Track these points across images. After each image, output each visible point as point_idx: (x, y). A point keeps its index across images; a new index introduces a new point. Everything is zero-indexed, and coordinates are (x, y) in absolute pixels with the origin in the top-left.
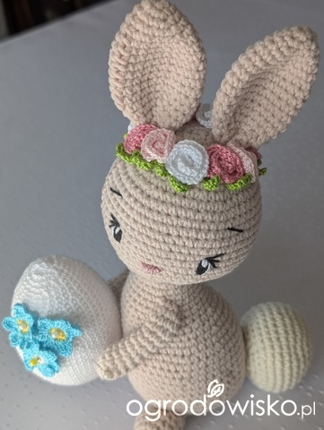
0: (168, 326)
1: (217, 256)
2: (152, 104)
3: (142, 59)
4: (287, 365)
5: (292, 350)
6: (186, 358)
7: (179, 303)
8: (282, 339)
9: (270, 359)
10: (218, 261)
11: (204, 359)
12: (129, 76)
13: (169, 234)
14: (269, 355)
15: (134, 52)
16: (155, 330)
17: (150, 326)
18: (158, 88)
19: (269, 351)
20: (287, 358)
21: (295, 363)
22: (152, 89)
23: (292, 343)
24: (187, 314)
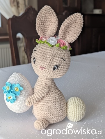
0: (45, 90)
1: (58, 65)
2: (45, 32)
3: (43, 19)
4: (78, 109)
5: (79, 105)
6: (50, 101)
7: (49, 85)
8: (77, 102)
9: (73, 107)
10: (59, 67)
11: (55, 102)
12: (40, 23)
13: (47, 57)
14: (73, 106)
15: (42, 17)
16: (42, 90)
17: (41, 90)
18: (47, 29)
19: (73, 105)
20: (78, 107)
21: (80, 109)
22: (45, 29)
23: (79, 104)
24: (51, 89)
